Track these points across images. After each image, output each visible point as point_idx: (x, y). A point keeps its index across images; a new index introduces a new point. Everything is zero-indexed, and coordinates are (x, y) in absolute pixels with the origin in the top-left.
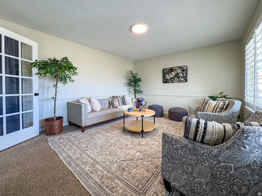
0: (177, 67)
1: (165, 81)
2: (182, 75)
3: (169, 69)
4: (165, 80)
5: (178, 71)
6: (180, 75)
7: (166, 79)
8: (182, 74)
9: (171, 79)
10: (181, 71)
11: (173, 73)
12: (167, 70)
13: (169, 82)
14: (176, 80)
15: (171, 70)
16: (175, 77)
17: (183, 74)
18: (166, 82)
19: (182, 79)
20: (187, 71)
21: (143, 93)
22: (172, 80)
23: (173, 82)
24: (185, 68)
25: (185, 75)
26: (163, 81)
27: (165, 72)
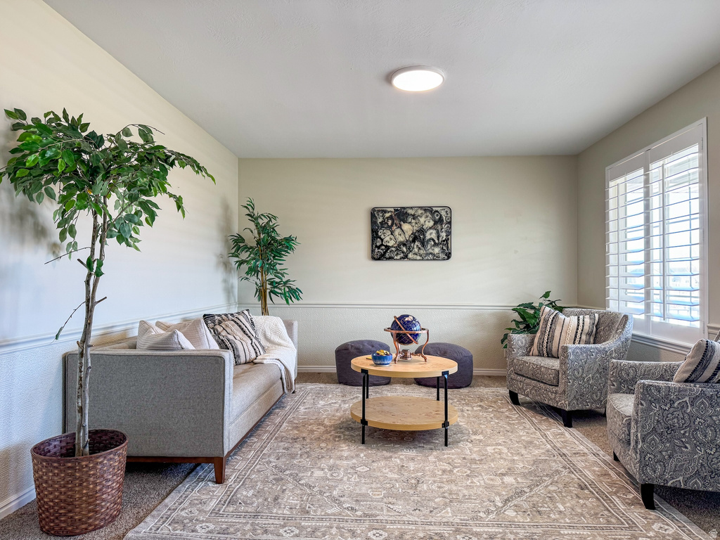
0: (421, 208)
1: (380, 253)
2: (434, 236)
3: (393, 210)
4: (379, 247)
5: (422, 220)
6: (428, 236)
7: (382, 245)
8: (434, 232)
9: (399, 246)
10: (432, 223)
11: (406, 227)
12: (387, 215)
13: (391, 258)
14: (416, 250)
15: (401, 215)
16: (414, 241)
17: (438, 232)
18: (381, 257)
19: (437, 250)
20: (450, 223)
21: (306, 298)
22: (405, 249)
23: (405, 257)
24: (443, 213)
25: (443, 235)
26: (373, 251)
27: (380, 220)
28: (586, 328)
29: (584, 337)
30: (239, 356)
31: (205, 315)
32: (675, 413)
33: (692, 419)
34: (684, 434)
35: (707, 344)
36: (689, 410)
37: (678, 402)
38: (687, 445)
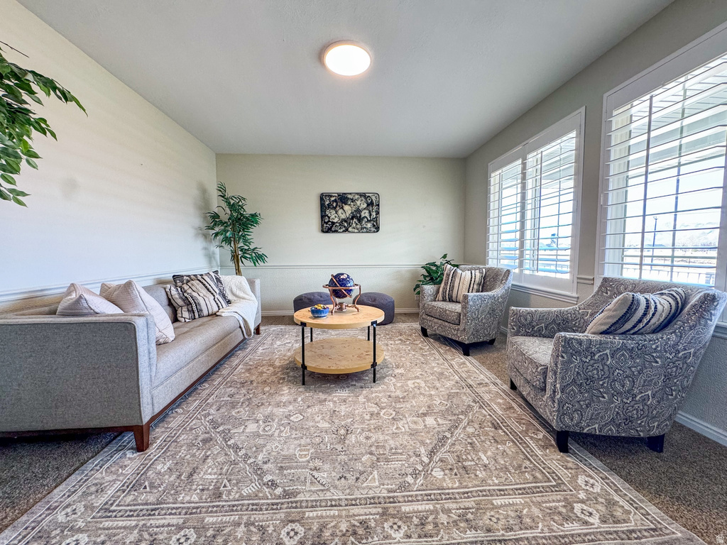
0: (357, 194)
1: (328, 227)
2: (367, 215)
3: (336, 195)
4: (327, 223)
5: (358, 203)
6: (363, 215)
7: (329, 221)
8: (367, 211)
9: (342, 222)
10: (365, 205)
11: (346, 207)
12: (333, 199)
13: (336, 231)
14: (354, 225)
15: (343, 199)
16: (352, 218)
17: (370, 212)
18: (329, 231)
19: (369, 225)
20: (378, 205)
21: (270, 261)
22: (346, 224)
23: (347, 230)
24: (374, 198)
25: (374, 214)
26: (322, 226)
27: (327, 203)
28: (477, 280)
29: (475, 286)
30: (201, 310)
31: (174, 276)
32: (595, 365)
33: (612, 371)
34: (602, 385)
35: (633, 298)
36: (609, 362)
37: (599, 354)
38: (605, 395)
